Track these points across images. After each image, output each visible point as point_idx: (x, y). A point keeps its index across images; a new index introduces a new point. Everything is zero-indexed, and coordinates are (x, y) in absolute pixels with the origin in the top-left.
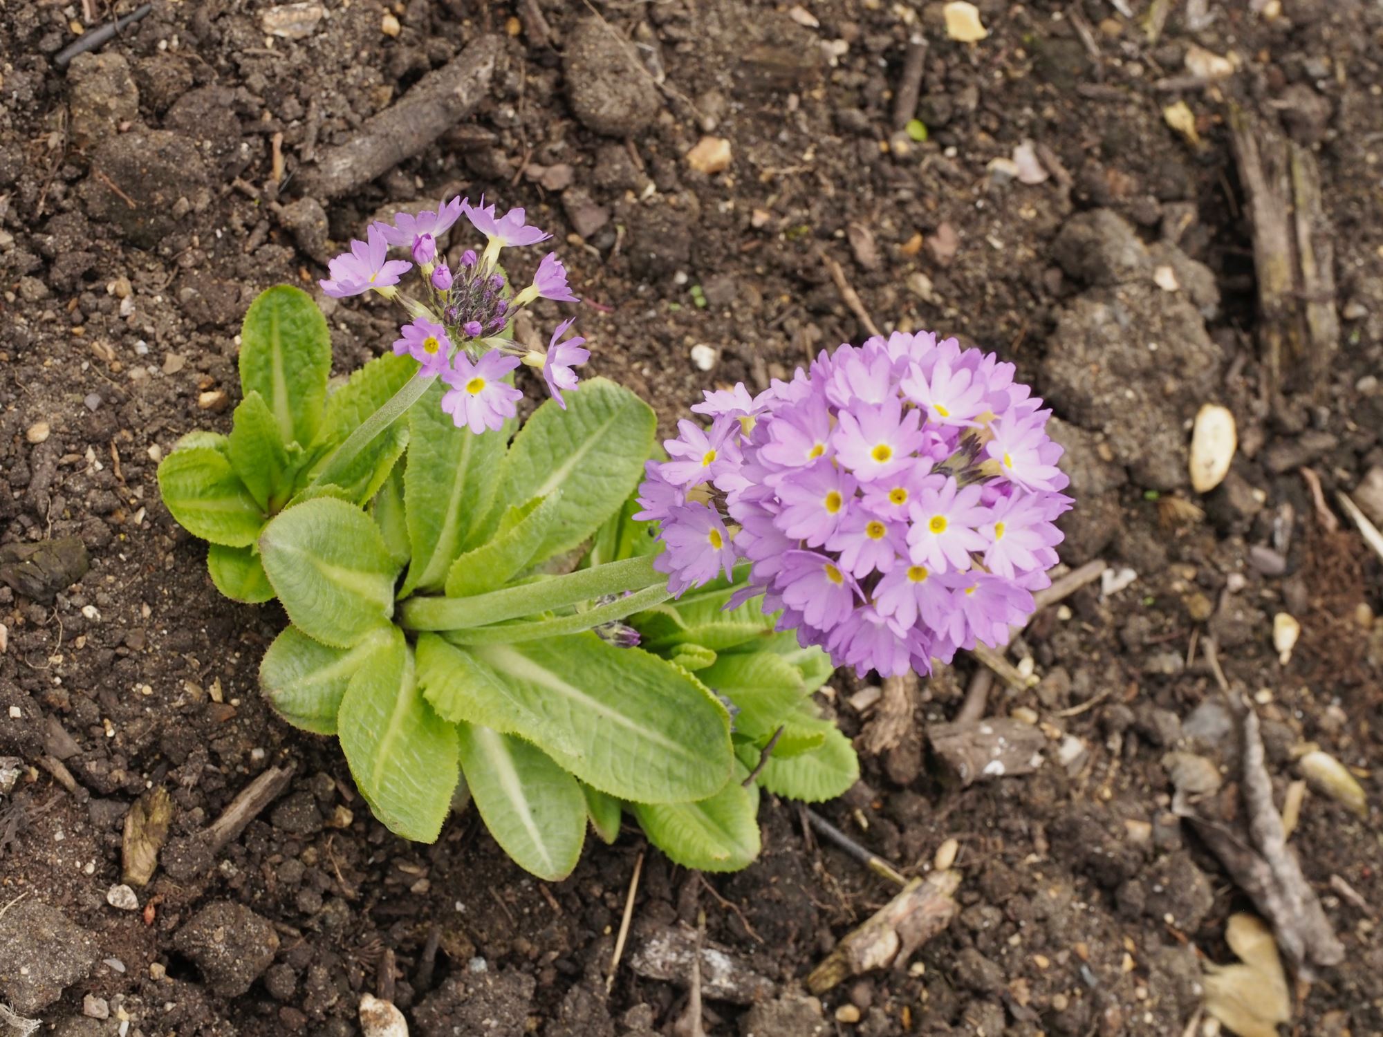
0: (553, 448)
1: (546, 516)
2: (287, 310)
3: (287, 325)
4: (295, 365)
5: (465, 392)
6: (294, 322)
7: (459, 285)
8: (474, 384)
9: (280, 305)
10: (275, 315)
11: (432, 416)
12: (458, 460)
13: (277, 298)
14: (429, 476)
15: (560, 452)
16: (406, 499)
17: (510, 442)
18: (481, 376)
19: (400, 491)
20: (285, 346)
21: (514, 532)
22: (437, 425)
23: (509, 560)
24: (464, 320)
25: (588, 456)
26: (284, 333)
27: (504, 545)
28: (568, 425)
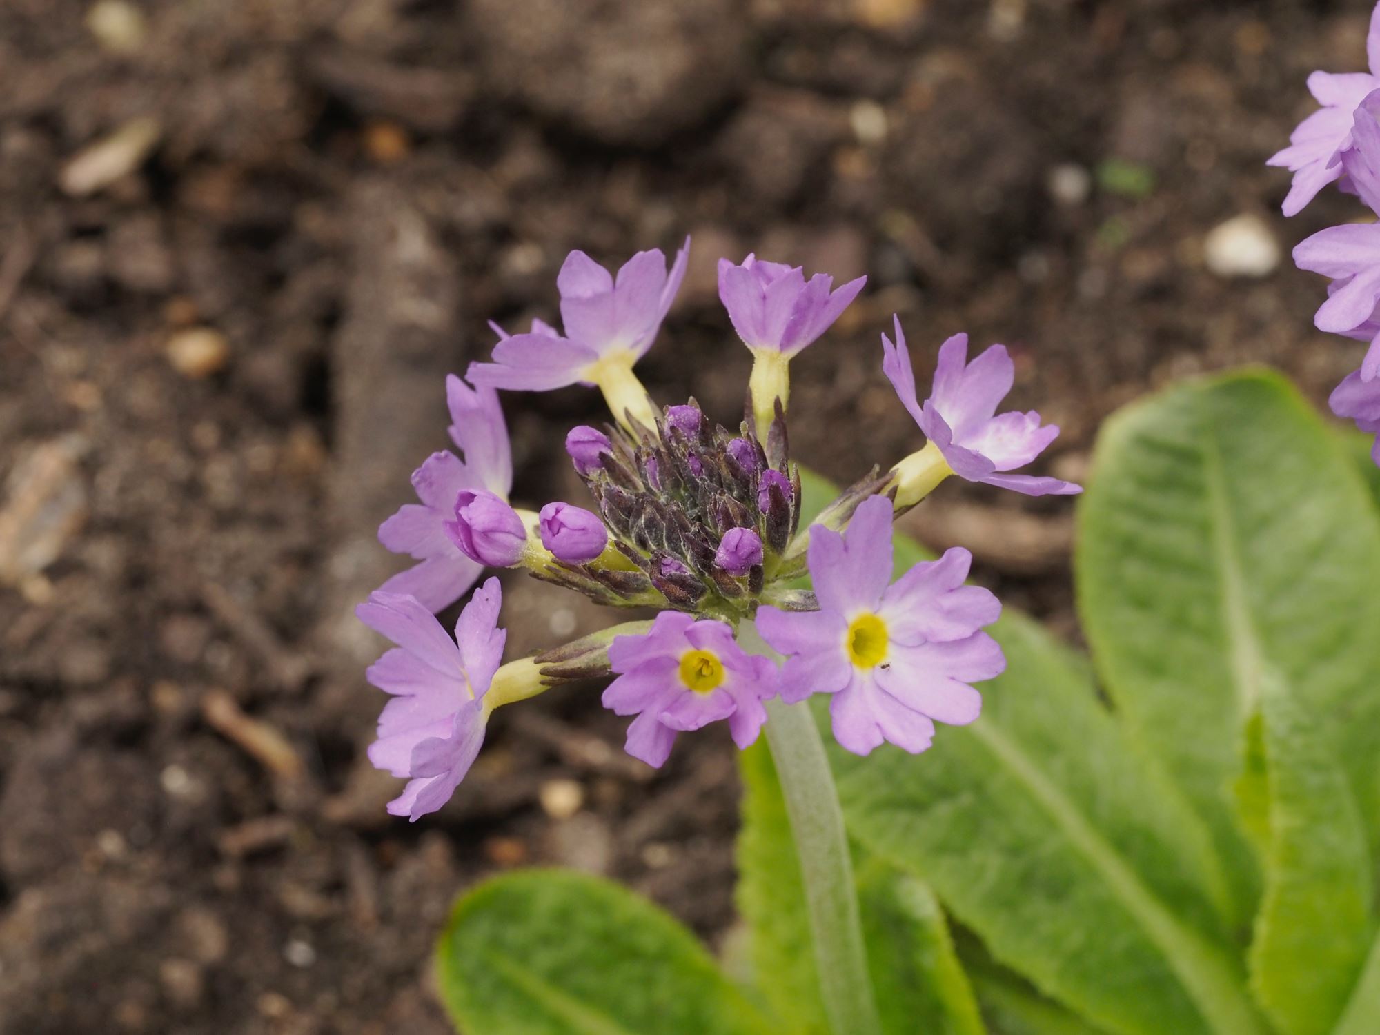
0: (1180, 623)
1: (1297, 729)
2: (515, 934)
3: (545, 959)
4: (636, 1001)
5: (863, 675)
6: (546, 940)
7: (624, 513)
8: (860, 643)
9: (496, 943)
10: (507, 967)
11: (916, 806)
12: (1051, 823)
13: (475, 937)
14: (1037, 906)
15: (1198, 615)
16: (1049, 985)
17: (1104, 697)
18: (855, 614)
19: (1025, 987)
20: (583, 995)
21: (1280, 820)
22: (943, 810)
23: (1331, 876)
24: (705, 557)
25: (1250, 566)
26: (557, 977)
27: (1292, 857)
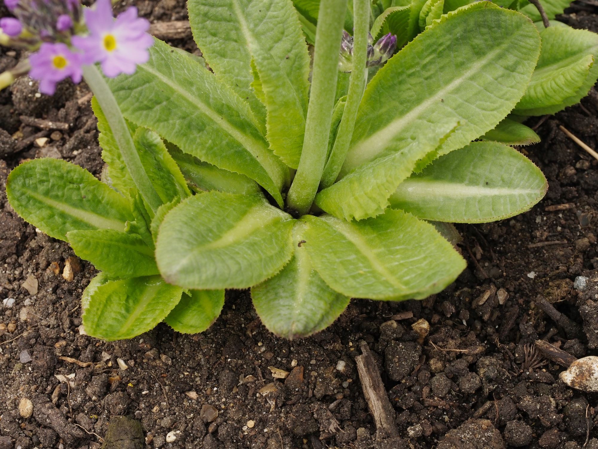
0: (228, 38)
1: (264, 59)
2: (30, 182)
3: (42, 188)
4: (75, 197)
5: (110, 53)
6: (42, 182)
7: (27, 19)
8: (108, 44)
9: (24, 185)
10: (30, 193)
11: (149, 108)
12: (195, 108)
13: (18, 185)
14: (195, 134)
15: (233, 34)
16: (203, 160)
18: (104, 35)
20: (57, 197)
21: (265, 89)
22: (158, 108)
23: (286, 105)
24: (54, 27)
25: (247, 16)
26: (47, 193)
27: (272, 102)
28: (216, 19)
